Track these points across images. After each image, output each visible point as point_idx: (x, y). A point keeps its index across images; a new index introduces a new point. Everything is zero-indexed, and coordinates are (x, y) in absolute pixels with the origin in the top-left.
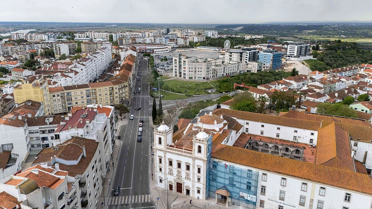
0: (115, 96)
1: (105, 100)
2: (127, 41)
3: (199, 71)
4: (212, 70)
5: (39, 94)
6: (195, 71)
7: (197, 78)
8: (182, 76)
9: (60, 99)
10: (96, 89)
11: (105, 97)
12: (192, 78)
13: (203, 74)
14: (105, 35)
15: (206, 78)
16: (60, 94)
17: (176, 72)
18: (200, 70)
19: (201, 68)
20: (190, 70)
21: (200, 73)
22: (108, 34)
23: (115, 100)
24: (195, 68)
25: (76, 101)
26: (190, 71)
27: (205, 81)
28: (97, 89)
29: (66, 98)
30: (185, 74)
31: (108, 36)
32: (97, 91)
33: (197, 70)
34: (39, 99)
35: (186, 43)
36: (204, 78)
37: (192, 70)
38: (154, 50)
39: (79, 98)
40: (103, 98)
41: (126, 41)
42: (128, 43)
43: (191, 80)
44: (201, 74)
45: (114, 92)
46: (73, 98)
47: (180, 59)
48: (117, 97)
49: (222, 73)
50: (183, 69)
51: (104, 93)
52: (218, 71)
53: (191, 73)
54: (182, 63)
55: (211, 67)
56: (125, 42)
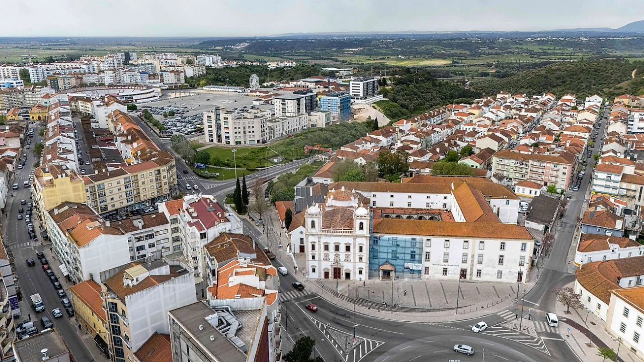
0: (163, 182)
1: (150, 189)
2: (67, 81)
3: (250, 132)
4: (268, 129)
5: (80, 191)
6: (245, 133)
7: (248, 142)
8: (224, 140)
9: (90, 195)
10: (137, 175)
11: (149, 186)
12: (240, 143)
13: (257, 136)
14: (10, 71)
15: (261, 141)
16: (88, 188)
17: (211, 136)
18: (251, 130)
19: (253, 127)
20: (236, 131)
21: (252, 134)
22: (18, 69)
23: (164, 189)
24: (244, 128)
25: (112, 197)
26: (236, 133)
27: (262, 146)
28: (139, 175)
29: (97, 194)
30: (227, 138)
31: (18, 71)
32: (139, 177)
33: (247, 130)
34: (81, 199)
35: (179, 80)
36: (258, 141)
37: (239, 130)
38: (133, 96)
39: (115, 190)
40: (148, 186)
41: (64, 82)
42: (69, 84)
43: (239, 146)
44: (254, 136)
45: (162, 176)
46: (107, 193)
47: (217, 115)
48: (165, 184)
49: (281, 132)
50: (223, 131)
51: (149, 179)
52: (276, 129)
53: (238, 135)
54: (222, 122)
55: (266, 124)
56: (62, 84)
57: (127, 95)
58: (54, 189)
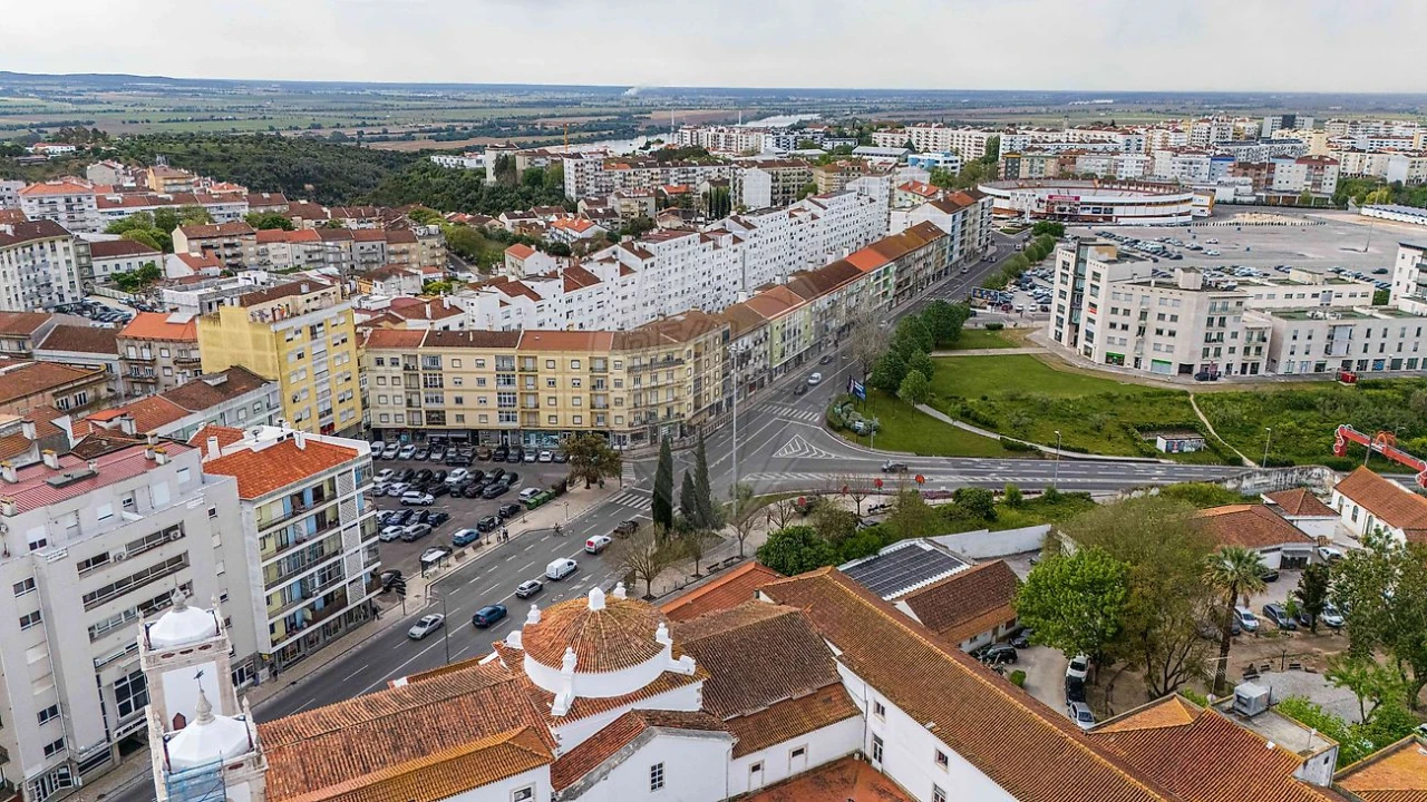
0: (612, 396)
1: (569, 405)
2: (1037, 164)
3: (1159, 332)
4: (1242, 336)
5: (265, 350)
6: (1141, 331)
7: (1146, 364)
8: (1082, 342)
9: (402, 375)
10: (536, 357)
11: (570, 395)
12: (1120, 360)
13: (1187, 347)
14: (973, 140)
15: (1197, 370)
16: (400, 356)
17: (1060, 322)
18: (1167, 326)
19: (1174, 318)
20: (1114, 319)
21: (1165, 340)
22: (986, 136)
23: (612, 414)
24: (1144, 315)
25: (459, 394)
26: (1113, 326)
27: (1189, 383)
28: (542, 357)
29: (421, 377)
30: (1090, 336)
31: (985, 141)
32: (541, 365)
33: (1153, 323)
34: (268, 369)
36: (1186, 369)
37: (1126, 320)
38: (1116, 208)
39: (470, 381)
40: (565, 395)
41: (1031, 167)
42: (1041, 172)
43: (1114, 369)
44: (1170, 349)
45: (611, 378)
46: (448, 381)
47: (1080, 261)
48: (620, 402)
49: (1317, 356)
50: (1085, 312)
51: (569, 377)
52: (1287, 343)
53: (1118, 334)
54: (1086, 285)
55: (1237, 319)
56: (1027, 170)
57: (1101, 204)
58: (217, 328)
